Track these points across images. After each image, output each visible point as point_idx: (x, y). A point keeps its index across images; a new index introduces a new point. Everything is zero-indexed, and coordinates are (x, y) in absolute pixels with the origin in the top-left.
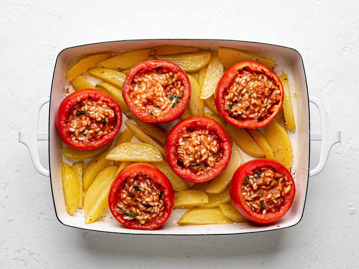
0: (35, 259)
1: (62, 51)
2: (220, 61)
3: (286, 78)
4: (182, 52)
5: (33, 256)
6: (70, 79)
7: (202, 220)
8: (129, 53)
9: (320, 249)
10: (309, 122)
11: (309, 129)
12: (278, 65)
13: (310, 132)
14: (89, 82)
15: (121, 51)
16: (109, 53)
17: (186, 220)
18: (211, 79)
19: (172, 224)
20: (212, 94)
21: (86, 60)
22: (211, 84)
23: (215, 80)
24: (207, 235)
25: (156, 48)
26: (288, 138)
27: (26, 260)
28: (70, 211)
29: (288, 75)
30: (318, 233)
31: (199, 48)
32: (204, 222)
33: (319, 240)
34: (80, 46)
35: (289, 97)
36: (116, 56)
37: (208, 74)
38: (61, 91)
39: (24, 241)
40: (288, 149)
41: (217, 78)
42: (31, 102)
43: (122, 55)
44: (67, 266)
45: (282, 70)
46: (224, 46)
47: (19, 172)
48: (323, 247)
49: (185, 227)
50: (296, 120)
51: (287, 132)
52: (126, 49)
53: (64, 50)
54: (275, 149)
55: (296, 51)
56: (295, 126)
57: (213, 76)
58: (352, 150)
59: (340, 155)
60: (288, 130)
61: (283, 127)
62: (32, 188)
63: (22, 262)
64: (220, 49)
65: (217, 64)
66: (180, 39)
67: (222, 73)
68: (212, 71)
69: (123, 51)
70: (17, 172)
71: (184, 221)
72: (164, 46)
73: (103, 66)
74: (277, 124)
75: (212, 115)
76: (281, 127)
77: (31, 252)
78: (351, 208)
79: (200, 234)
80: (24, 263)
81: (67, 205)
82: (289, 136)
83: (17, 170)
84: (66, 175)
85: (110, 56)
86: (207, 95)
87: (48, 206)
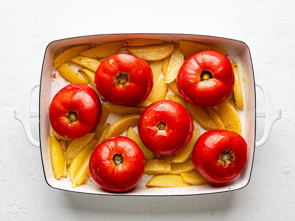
0: (24, 213)
1: (50, 44)
2: (181, 52)
3: (236, 65)
4: (150, 44)
5: (22, 210)
6: (56, 66)
7: (166, 184)
8: (105, 45)
9: (260, 203)
10: (255, 102)
11: (255, 108)
12: (229, 55)
13: (255, 110)
14: (72, 68)
15: (99, 43)
16: (89, 45)
17: (153, 183)
18: (173, 66)
19: (141, 187)
20: (174, 79)
21: (70, 50)
22: (173, 71)
23: (177, 68)
24: (170, 196)
25: (128, 41)
26: (238, 115)
27: (17, 213)
28: (56, 176)
29: (237, 63)
30: (259, 189)
31: (164, 41)
32: (168, 186)
33: (259, 195)
34: (65, 39)
35: (239, 81)
36: (94, 47)
37: (171, 62)
38: (49, 76)
39: (15, 197)
40: (237, 124)
41: (178, 65)
42: (20, 82)
43: (99, 46)
44: (51, 218)
45: (232, 59)
46: (184, 39)
47: (10, 140)
48: (262, 201)
49: (152, 189)
50: (244, 100)
51: (237, 110)
52: (103, 41)
53: (52, 42)
54: (227, 124)
55: (245, 43)
56: (243, 106)
57: (175, 64)
58: (286, 120)
59: (276, 125)
60: (237, 109)
61: (233, 106)
62: (21, 154)
63: (13, 215)
64: (181, 42)
65: (179, 54)
66: (148, 34)
67: (183, 62)
68: (174, 60)
69: (101, 43)
70: (9, 141)
71: (151, 184)
72: (135, 39)
73: (84, 55)
74: (229, 104)
75: (175, 96)
76: (232, 106)
77: (21, 207)
78: (286, 169)
79: (165, 195)
80: (15, 216)
81: (54, 171)
82: (238, 113)
83: (9, 139)
84: (53, 147)
85: (90, 47)
86: (170, 80)
87: (34, 168)
